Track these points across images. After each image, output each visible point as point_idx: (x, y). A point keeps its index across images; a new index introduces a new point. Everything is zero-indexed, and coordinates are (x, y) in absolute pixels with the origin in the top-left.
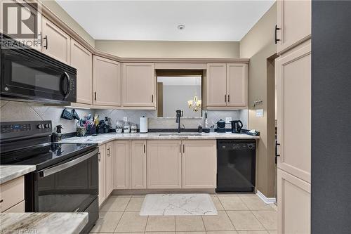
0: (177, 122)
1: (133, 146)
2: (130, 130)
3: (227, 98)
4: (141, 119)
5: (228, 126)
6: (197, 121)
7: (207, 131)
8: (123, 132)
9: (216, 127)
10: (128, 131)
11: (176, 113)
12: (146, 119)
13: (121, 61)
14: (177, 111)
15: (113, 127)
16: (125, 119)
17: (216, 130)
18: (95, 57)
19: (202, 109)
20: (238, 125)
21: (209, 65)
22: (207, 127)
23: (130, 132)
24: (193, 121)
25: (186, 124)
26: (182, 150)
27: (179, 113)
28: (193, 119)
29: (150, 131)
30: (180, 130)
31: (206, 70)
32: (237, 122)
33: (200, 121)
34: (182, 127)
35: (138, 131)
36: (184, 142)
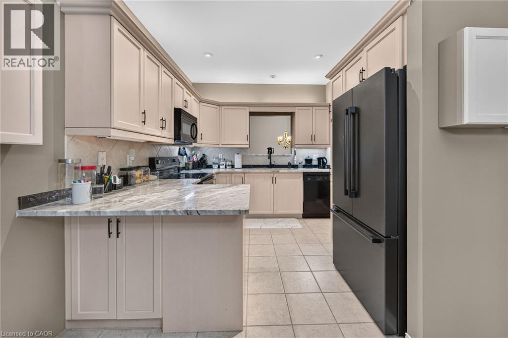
0: (269, 158)
1: (233, 178)
2: (226, 166)
3: (313, 138)
4: (236, 155)
5: (315, 163)
6: (287, 158)
7: (296, 167)
8: (219, 167)
9: (304, 163)
10: (224, 166)
11: (267, 150)
12: (240, 156)
13: (220, 105)
14: (269, 149)
15: (209, 163)
16: (221, 156)
17: (304, 166)
18: (202, 104)
19: (291, 147)
20: (323, 162)
21: (297, 108)
22: (296, 163)
23: (226, 167)
24: (283, 157)
25: (276, 161)
26: (274, 181)
27: (270, 150)
28: (283, 156)
29: (244, 167)
30: (271, 166)
31: (294, 113)
32: (322, 158)
33: (290, 157)
34: (273, 163)
35: (233, 166)
36: (276, 175)
